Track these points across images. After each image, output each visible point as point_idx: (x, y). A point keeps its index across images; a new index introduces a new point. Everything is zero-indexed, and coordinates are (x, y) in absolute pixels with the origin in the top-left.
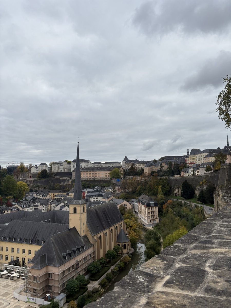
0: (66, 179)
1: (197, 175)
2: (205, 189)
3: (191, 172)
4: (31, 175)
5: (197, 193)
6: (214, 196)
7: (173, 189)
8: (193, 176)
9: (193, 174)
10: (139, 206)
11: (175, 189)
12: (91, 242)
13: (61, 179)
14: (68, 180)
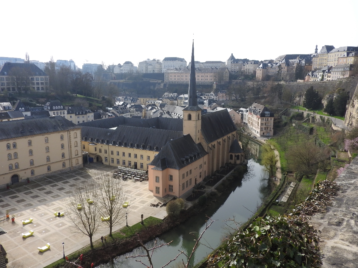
0: (156, 82)
1: (326, 80)
2: (335, 98)
3: (319, 76)
4: (115, 76)
5: (325, 102)
6: (347, 106)
7: (293, 97)
8: (322, 82)
9: (322, 79)
10: (250, 116)
11: (296, 97)
12: (206, 150)
13: (151, 81)
14: (159, 84)
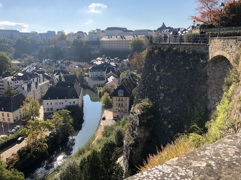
13: (92, 48)
